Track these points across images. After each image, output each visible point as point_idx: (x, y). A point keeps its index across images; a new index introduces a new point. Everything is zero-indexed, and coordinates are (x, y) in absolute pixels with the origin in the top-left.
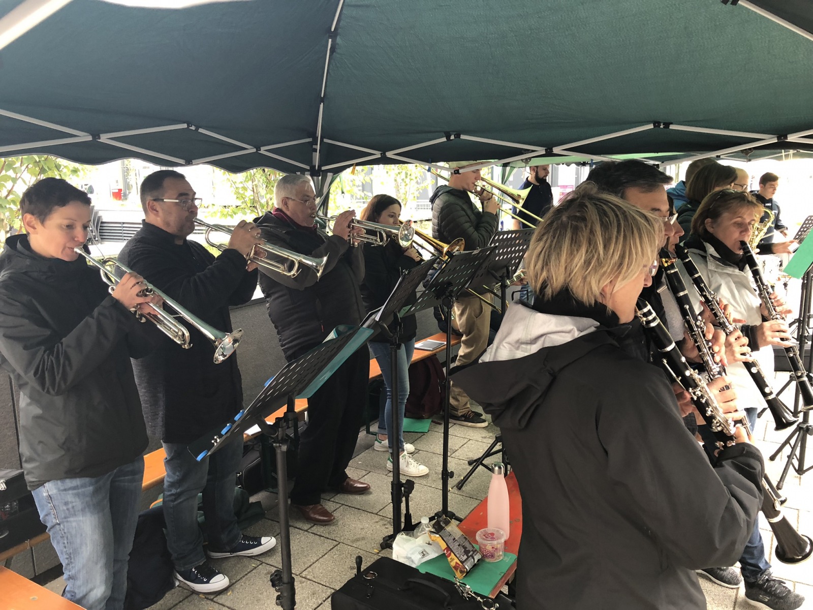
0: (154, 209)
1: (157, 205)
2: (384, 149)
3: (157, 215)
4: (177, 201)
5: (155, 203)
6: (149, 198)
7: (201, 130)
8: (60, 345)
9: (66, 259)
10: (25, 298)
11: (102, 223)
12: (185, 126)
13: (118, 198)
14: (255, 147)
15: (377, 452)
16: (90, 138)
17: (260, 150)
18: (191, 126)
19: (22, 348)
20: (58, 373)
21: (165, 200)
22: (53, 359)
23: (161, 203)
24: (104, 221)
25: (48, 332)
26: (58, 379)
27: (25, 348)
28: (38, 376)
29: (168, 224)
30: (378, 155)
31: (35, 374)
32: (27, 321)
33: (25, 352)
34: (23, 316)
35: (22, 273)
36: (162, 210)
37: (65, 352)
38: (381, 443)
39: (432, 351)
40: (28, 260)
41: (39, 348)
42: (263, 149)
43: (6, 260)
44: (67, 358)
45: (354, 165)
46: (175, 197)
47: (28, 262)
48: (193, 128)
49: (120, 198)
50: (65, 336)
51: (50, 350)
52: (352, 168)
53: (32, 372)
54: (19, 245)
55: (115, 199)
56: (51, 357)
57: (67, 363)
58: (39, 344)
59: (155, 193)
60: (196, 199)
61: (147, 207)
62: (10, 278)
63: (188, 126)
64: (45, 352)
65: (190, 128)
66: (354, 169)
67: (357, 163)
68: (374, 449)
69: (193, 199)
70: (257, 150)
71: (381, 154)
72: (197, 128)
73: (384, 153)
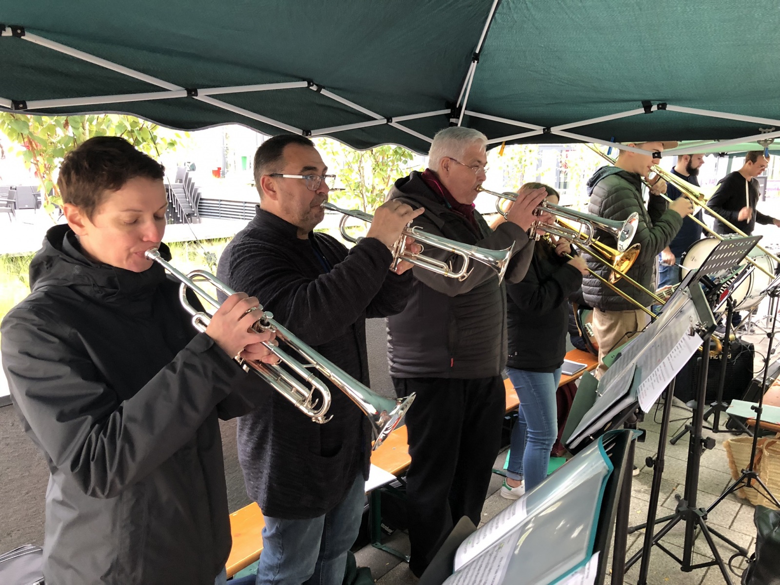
0: (269, 188)
1: (275, 184)
2: (547, 124)
3: (274, 197)
4: (301, 177)
5: (272, 180)
6: (264, 173)
7: (324, 92)
8: (118, 414)
9: (135, 269)
10: (67, 331)
11: (201, 199)
12: (304, 84)
13: (217, 176)
14: (386, 118)
15: (505, 501)
16: (183, 94)
17: (391, 122)
18: (312, 86)
19: (54, 420)
20: (111, 465)
21: (284, 176)
22: (105, 440)
23: (279, 179)
24: (203, 197)
25: (100, 390)
26: (110, 475)
27: (61, 418)
28: (77, 470)
29: (287, 210)
30: (539, 130)
31: (74, 465)
32: (65, 370)
33: (59, 425)
34: (61, 361)
35: (66, 286)
36: (281, 190)
37: (125, 427)
38: (510, 490)
39: (572, 376)
40: (77, 266)
41: (83, 418)
42: (395, 120)
43: (45, 263)
44: (128, 438)
45: (504, 143)
46: (299, 171)
47: (76, 270)
48: (314, 88)
49: (219, 176)
50: (128, 398)
51: (101, 422)
52: (500, 147)
53: (68, 463)
54: (65, 241)
55: (214, 177)
56: (101, 435)
57: (127, 446)
58: (84, 411)
59: (272, 166)
60: (326, 176)
61: (261, 185)
62: (47, 294)
63: (309, 85)
64: (92, 427)
65: (311, 88)
66: (503, 148)
67: (506, 141)
68: (500, 496)
69: (324, 176)
70: (388, 121)
71: (544, 129)
72: (320, 87)
73: (549, 128)
